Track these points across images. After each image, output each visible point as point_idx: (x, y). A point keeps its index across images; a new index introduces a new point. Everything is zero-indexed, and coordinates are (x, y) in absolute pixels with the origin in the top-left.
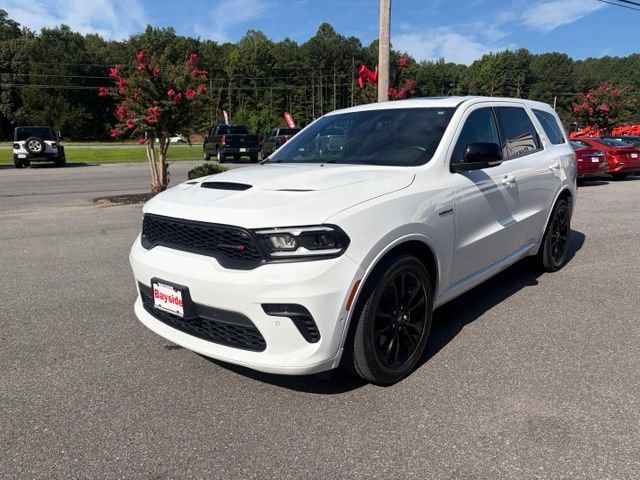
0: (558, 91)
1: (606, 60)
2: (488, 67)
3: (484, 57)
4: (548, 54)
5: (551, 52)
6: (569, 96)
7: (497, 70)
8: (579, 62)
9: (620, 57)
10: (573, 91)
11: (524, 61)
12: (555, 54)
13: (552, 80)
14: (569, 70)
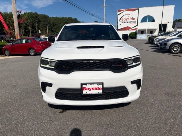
0: (47, 25)
1: (56, 18)
2: (26, 16)
3: (25, 13)
4: (42, 15)
5: (43, 14)
6: (50, 26)
7: (29, 17)
8: (50, 18)
9: (60, 17)
10: (51, 25)
11: (37, 15)
12: (44, 15)
13: (45, 22)
14: (49, 19)
